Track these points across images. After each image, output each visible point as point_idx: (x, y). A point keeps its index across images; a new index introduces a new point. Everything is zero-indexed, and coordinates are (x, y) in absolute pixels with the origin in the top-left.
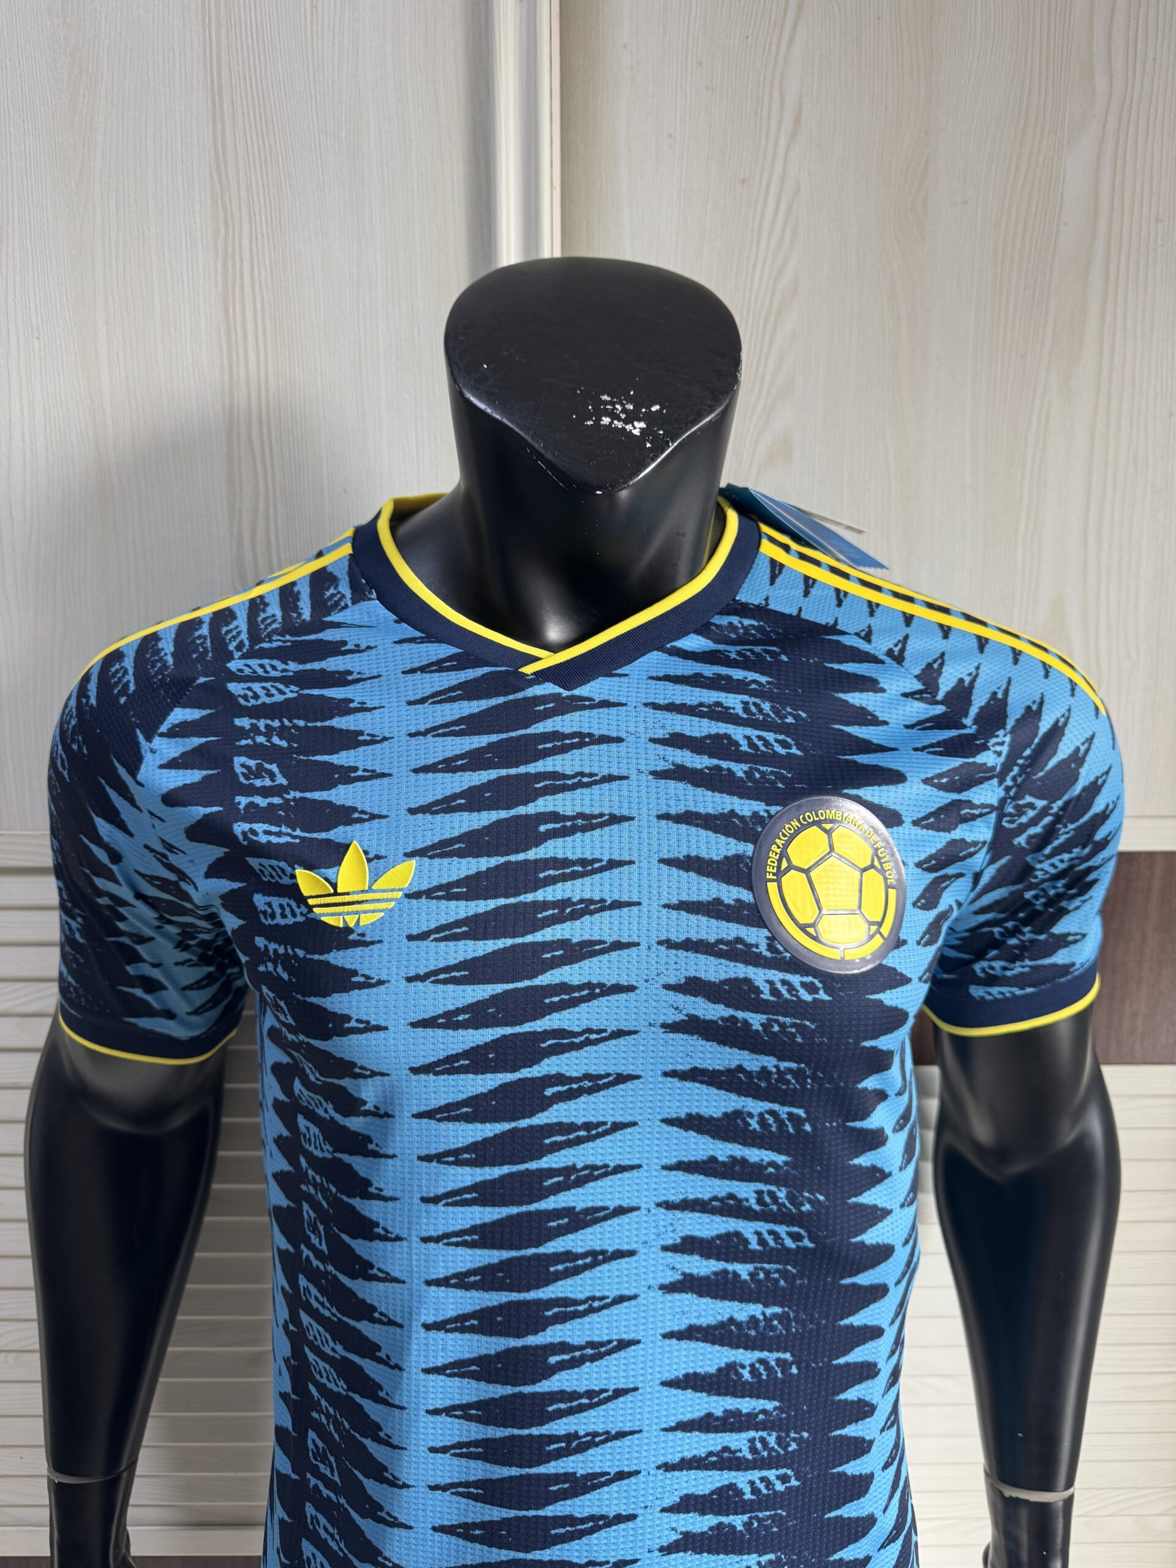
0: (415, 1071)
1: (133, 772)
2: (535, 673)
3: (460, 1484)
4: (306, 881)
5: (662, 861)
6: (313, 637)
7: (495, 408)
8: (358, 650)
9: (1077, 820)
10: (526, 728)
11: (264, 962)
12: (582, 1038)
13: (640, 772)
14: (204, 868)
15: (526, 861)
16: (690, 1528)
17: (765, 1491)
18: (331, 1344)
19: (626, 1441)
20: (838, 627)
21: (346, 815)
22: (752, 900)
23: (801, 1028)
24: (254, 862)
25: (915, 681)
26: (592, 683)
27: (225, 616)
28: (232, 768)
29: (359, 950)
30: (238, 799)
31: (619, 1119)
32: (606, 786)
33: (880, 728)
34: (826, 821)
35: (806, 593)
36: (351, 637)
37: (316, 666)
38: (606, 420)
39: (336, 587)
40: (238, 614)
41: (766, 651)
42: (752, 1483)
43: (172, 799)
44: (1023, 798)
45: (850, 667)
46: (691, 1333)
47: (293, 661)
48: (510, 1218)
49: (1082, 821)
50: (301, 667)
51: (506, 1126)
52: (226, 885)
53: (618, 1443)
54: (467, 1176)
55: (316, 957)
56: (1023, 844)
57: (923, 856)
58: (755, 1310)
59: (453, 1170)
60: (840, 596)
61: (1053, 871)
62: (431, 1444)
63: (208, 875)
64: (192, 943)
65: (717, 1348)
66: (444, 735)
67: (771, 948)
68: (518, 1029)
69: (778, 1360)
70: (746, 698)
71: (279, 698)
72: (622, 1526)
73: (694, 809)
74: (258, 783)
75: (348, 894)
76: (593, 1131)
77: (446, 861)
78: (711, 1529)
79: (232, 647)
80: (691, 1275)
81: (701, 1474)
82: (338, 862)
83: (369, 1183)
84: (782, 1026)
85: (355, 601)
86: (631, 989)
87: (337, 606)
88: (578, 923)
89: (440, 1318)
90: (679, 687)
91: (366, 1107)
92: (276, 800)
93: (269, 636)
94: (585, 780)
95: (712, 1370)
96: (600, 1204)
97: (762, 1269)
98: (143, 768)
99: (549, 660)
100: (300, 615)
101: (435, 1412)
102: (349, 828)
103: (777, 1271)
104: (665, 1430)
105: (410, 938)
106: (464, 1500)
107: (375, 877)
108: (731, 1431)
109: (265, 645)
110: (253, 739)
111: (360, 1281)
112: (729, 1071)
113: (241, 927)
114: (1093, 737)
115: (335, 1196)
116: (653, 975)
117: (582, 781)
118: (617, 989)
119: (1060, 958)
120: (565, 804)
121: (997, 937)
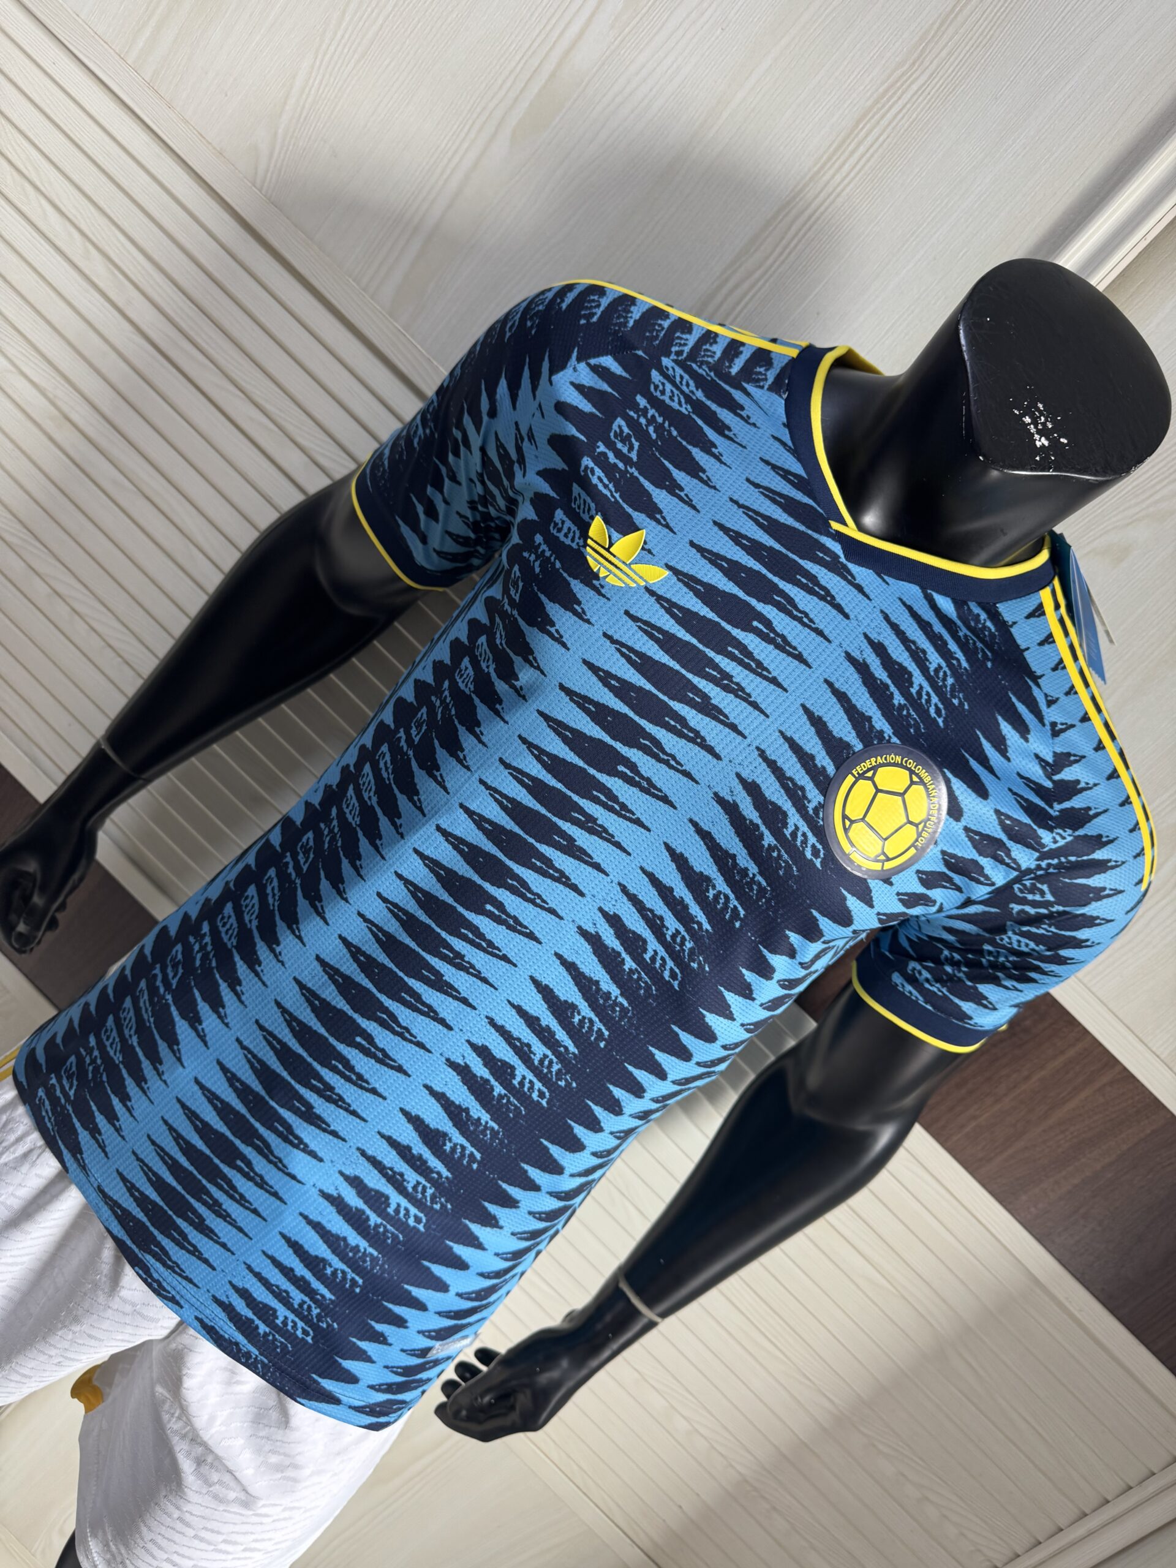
0: (562, 687)
1: (553, 371)
2: (837, 532)
3: (376, 926)
4: (597, 527)
5: (803, 706)
6: (727, 387)
7: (969, 350)
8: (746, 420)
9: (1061, 930)
10: (801, 558)
11: (531, 553)
12: (666, 758)
13: (840, 645)
14: (541, 467)
15: (729, 633)
16: (472, 1065)
17: (526, 1089)
18: (372, 794)
19: (485, 986)
20: (1039, 681)
21: (652, 511)
22: (832, 775)
24: (576, 489)
25: (1051, 754)
26: (864, 569)
27: (684, 326)
28: (612, 423)
29: (592, 593)
30: (600, 444)
31: (643, 819)
32: (813, 635)
33: (1002, 759)
34: (917, 775)
35: (1041, 644)
36: (749, 409)
37: (714, 407)
38: (1027, 420)
39: (767, 370)
40: (694, 332)
41: (983, 650)
42: (524, 1078)
43: (562, 408)
44: (1042, 884)
45: (1021, 708)
46: (571, 967)
47: (703, 391)
48: (537, 813)
49: (1063, 933)
50: (704, 399)
51: (581, 763)
52: (545, 488)
53: (479, 983)
54: (535, 769)
55: (565, 575)
56: (1014, 912)
57: (950, 851)
58: (615, 991)
59: (531, 758)
60: (1059, 665)
61: (1015, 946)
62: (381, 891)
63: (539, 473)
64: (480, 508)
65: (576, 989)
66: (750, 517)
67: (816, 810)
68: (636, 718)
69: (600, 1030)
70: (944, 664)
71: (675, 406)
72: (441, 1027)
73: (849, 695)
74: (619, 445)
75: (614, 556)
76: (623, 811)
77: (685, 589)
78: (482, 1078)
79: (674, 349)
80: (600, 937)
81: (504, 1044)
82: (625, 534)
83: (478, 724)
84: (780, 856)
85: (770, 389)
86: (718, 757)
87: (757, 382)
88: (724, 693)
89: (450, 830)
90: (911, 620)
91: (516, 683)
92: (621, 465)
93: (702, 363)
94: (805, 620)
95: (563, 998)
96: (590, 852)
97: (639, 973)
98: (561, 374)
99: (850, 530)
100: (730, 367)
101: (400, 876)
102: (648, 520)
103: (646, 983)
104: (509, 1002)
105: (627, 613)
106: (370, 936)
107: (637, 561)
108: (541, 1040)
109: (694, 366)
110: (639, 417)
111: (423, 773)
112: (726, 852)
113: (533, 521)
114: (1121, 892)
115: (451, 716)
116: (737, 762)
117: (803, 619)
118: (710, 750)
119: (967, 1007)
120: (781, 622)
121: (942, 957)
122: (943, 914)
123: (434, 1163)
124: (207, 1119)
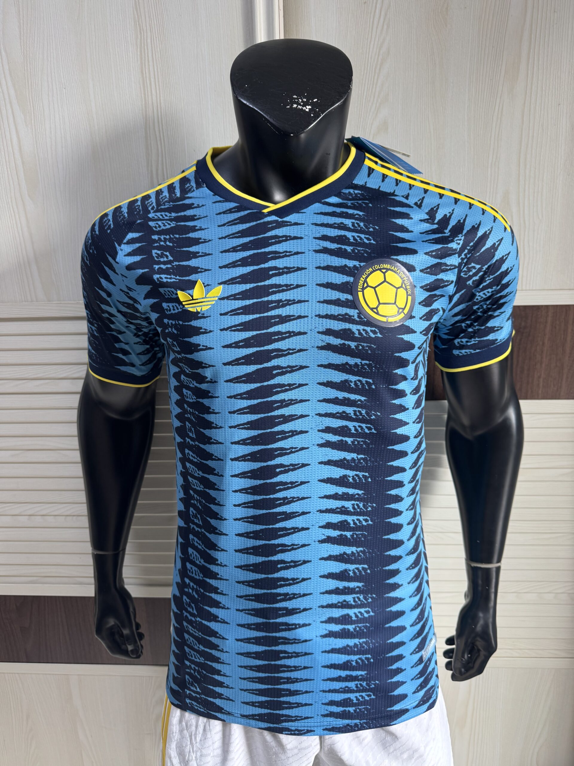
0: (225, 364)
1: (114, 258)
2: (268, 212)
3: (245, 518)
4: (182, 295)
5: (317, 285)
6: (181, 203)
7: (250, 103)
8: (198, 206)
9: (494, 274)
10: (264, 234)
11: (168, 328)
12: (287, 352)
13: (309, 250)
14: (143, 296)
15: (265, 285)
16: (330, 535)
17: (359, 524)
18: (198, 472)
19: (305, 501)
20: (395, 193)
21: (196, 270)
22: (352, 299)
23: (370, 347)
24: (162, 290)
25: (426, 215)
26: (291, 216)
27: (147, 198)
28: (152, 255)
29: (202, 320)
30: (154, 266)
31: (301, 383)
32: (295, 256)
33: (409, 234)
34: (383, 269)
35: (383, 181)
36: (196, 202)
37: (182, 214)
39: (190, 183)
40: (152, 196)
41: (363, 203)
42: (353, 520)
43: (130, 267)
44: (470, 264)
45: (398, 209)
46: (329, 463)
47: (173, 212)
48: (261, 418)
49: (496, 274)
50: (176, 215)
51: (259, 385)
52: (151, 301)
53: (302, 501)
54: (245, 403)
55: (186, 323)
56: (471, 284)
57: (423, 284)
58: (354, 455)
59: (239, 401)
60: (397, 182)
61: (484, 297)
62: (234, 503)
63: (145, 299)
64: (140, 333)
65: (339, 469)
66: (232, 238)
67: (359, 317)
68: (262, 349)
69: (363, 475)
70: (353, 221)
71: (168, 227)
72: (304, 532)
73: (330, 264)
74: (162, 260)
75: (197, 299)
76: (291, 387)
77: (234, 286)
78: (338, 536)
79: (150, 209)
80: (329, 441)
81: (334, 515)
82: (193, 288)
83: (209, 408)
84: (363, 346)
85: (197, 188)
86: (305, 333)
87: (190, 190)
88: (284, 308)
89: (236, 456)
90: (326, 217)
91: (208, 380)
92: (169, 266)
93: (164, 203)
94: (288, 254)
95: (338, 477)
96: (294, 413)
97: (356, 440)
98: (118, 256)
99: (273, 207)
100: (176, 195)
101: (236, 491)
102: (197, 275)
103: (362, 441)
104: (320, 498)
105: (221, 314)
106: (246, 524)
107: (207, 293)
108: (345, 500)
109: (162, 207)
110: (159, 243)
111: (207, 445)
112: (343, 364)
113: (158, 317)
114: (502, 239)
115: (197, 415)
116: (313, 328)
117: (287, 254)
118: (300, 333)
119: (491, 337)
120: (279, 263)
121: (464, 328)
122: (447, 311)
123: (352, 585)
124: (254, 650)
